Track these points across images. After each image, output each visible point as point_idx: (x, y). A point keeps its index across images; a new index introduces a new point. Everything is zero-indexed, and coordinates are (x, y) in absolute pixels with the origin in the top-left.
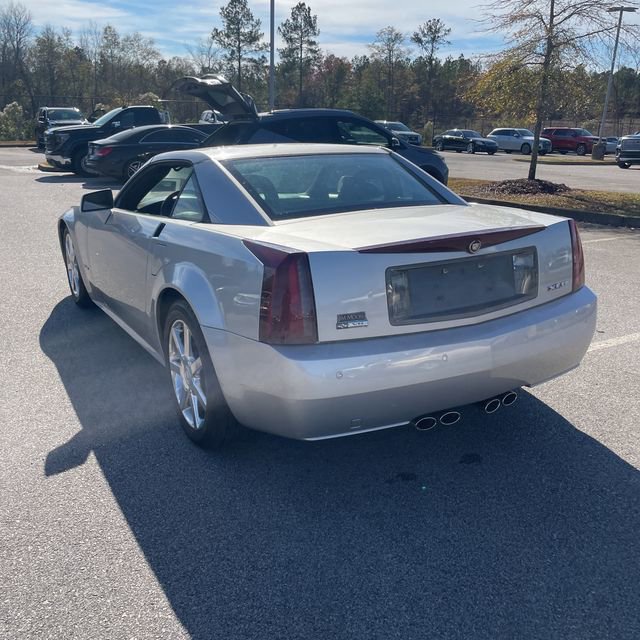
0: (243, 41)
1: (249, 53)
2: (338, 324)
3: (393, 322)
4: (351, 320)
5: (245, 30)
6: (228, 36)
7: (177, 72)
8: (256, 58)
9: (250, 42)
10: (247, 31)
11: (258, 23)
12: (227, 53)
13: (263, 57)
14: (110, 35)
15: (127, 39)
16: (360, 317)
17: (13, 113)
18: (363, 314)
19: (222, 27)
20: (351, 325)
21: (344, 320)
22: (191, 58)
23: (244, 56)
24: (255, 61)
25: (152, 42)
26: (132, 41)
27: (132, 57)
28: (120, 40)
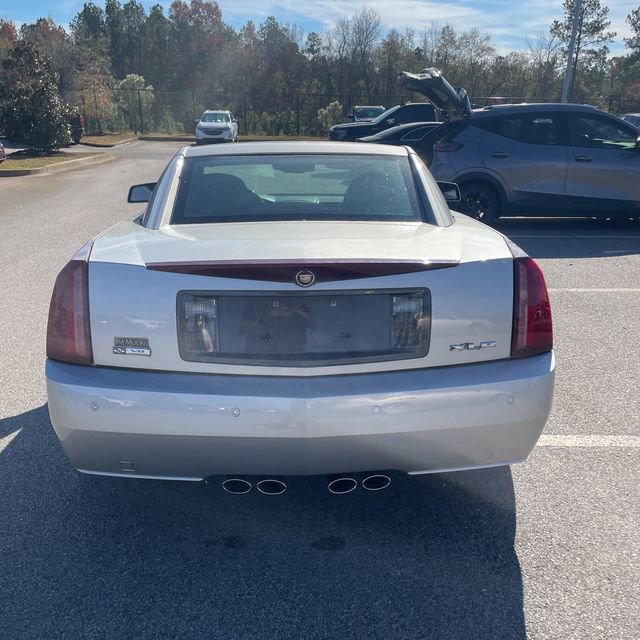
0: (585, 32)
1: (589, 44)
2: (114, 348)
3: (184, 356)
4: (129, 346)
5: (589, 20)
6: (568, 28)
7: (512, 68)
8: (596, 49)
9: (593, 33)
10: (591, 20)
11: (605, 11)
12: (565, 46)
13: (605, 47)
14: (447, 34)
15: (464, 37)
16: (142, 343)
17: (334, 111)
18: (146, 341)
19: (563, 18)
20: (129, 351)
21: (121, 344)
22: (529, 52)
23: (583, 48)
24: (595, 53)
25: (488, 38)
26: (469, 38)
27: (466, 54)
28: (456, 38)
